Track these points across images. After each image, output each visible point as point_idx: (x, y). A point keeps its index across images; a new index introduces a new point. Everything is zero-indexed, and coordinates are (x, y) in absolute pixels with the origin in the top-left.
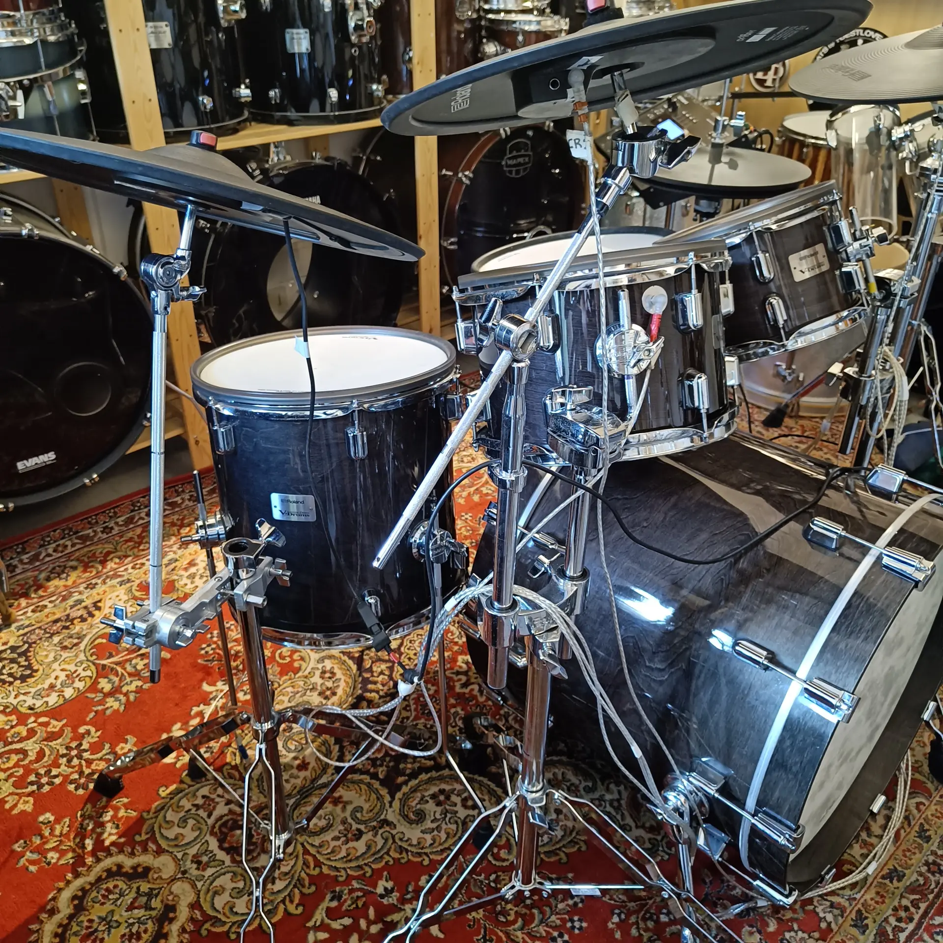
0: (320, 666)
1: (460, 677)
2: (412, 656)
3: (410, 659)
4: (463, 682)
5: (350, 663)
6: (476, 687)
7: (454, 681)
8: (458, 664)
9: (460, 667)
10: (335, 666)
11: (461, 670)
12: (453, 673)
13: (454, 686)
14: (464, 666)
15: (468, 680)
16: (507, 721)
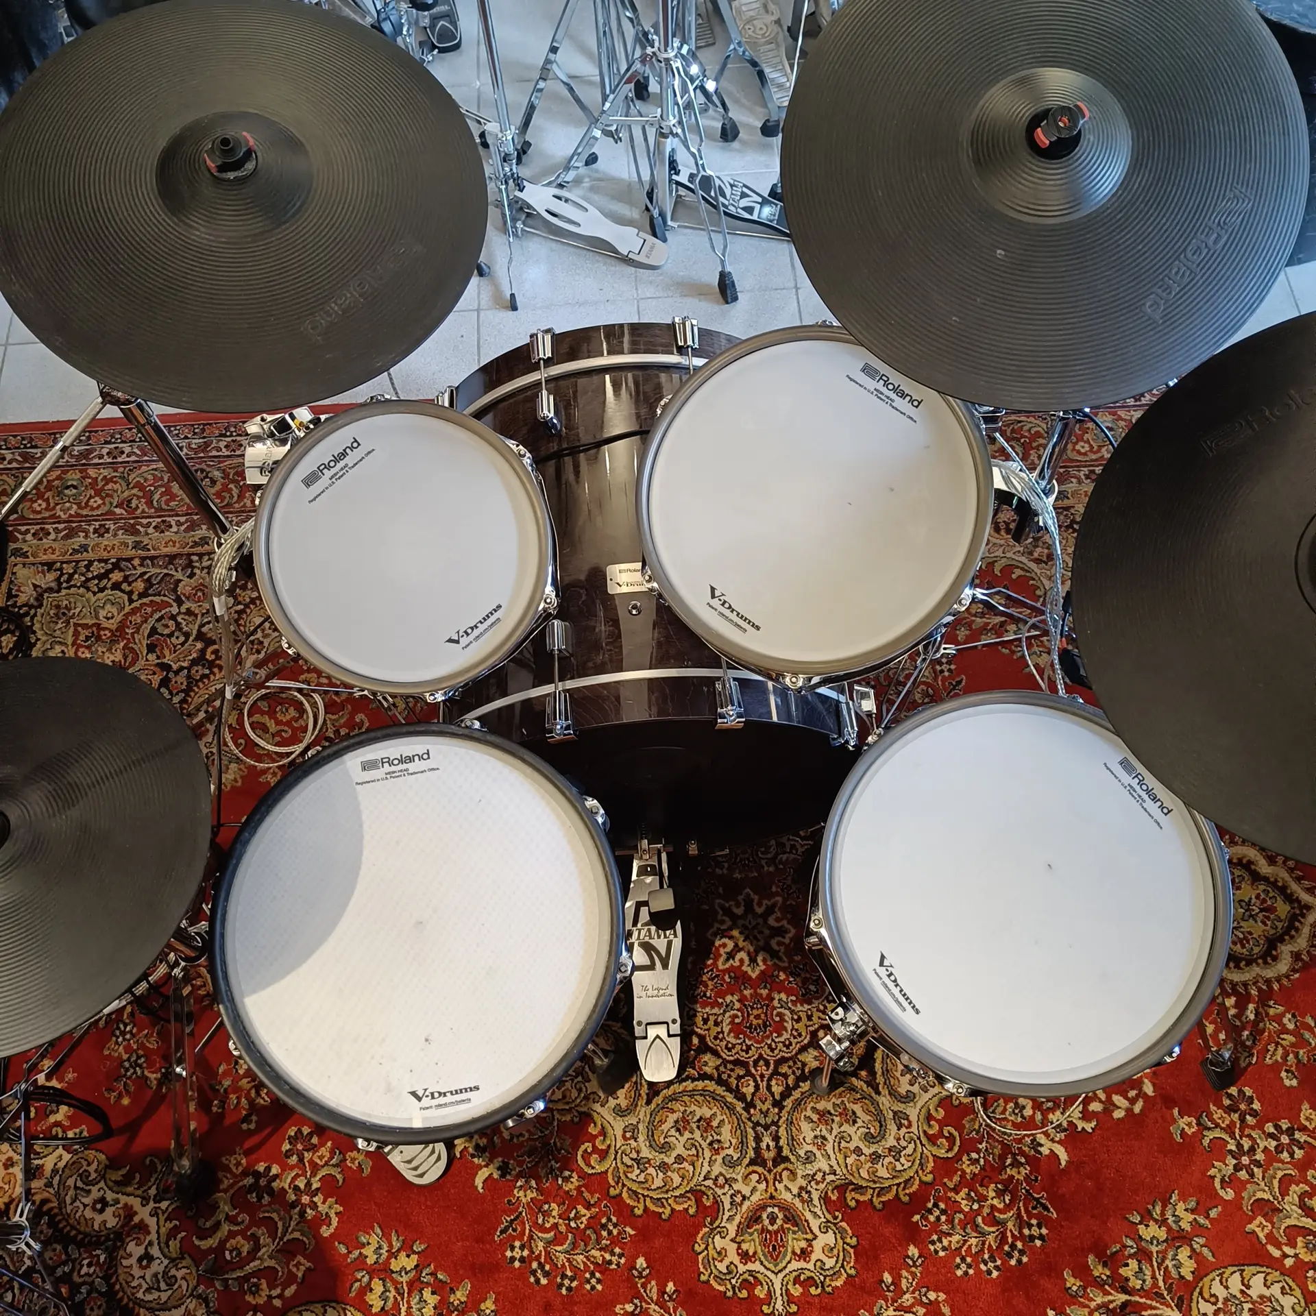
0: (915, 1089)
1: (776, 947)
2: (804, 1019)
3: (809, 1018)
4: (780, 939)
5: (878, 1066)
6: (771, 921)
7: (787, 946)
8: (763, 967)
9: (764, 961)
10: (898, 1074)
11: (768, 957)
12: (780, 959)
13: (791, 940)
14: (759, 959)
15: (772, 937)
16: (777, 854)
